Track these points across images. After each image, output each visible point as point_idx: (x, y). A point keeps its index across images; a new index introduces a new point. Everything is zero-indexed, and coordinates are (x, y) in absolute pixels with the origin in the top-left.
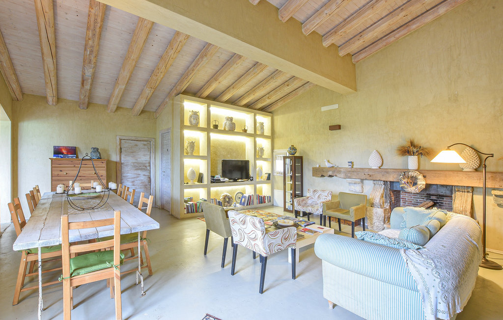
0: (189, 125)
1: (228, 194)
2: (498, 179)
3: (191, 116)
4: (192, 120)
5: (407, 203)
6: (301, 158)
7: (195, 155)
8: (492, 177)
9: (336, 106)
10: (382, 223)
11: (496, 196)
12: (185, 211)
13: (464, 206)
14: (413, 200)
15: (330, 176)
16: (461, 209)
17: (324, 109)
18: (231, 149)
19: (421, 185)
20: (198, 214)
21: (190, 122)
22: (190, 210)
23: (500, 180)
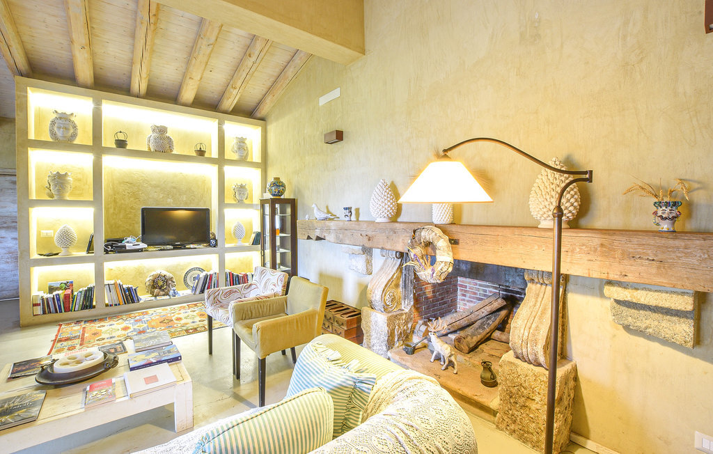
0: (51, 140)
1: (164, 273)
2: (618, 254)
3: (53, 123)
4: (55, 129)
5: (468, 295)
6: (293, 203)
7: (68, 198)
8: (602, 245)
9: (336, 93)
10: (384, 348)
11: (618, 302)
12: (39, 310)
13: (533, 326)
14: (478, 290)
15: (318, 238)
16: (526, 334)
17: (323, 101)
18: (175, 188)
19: (443, 264)
20: (69, 314)
21: (53, 134)
22: (52, 309)
23: (623, 254)
